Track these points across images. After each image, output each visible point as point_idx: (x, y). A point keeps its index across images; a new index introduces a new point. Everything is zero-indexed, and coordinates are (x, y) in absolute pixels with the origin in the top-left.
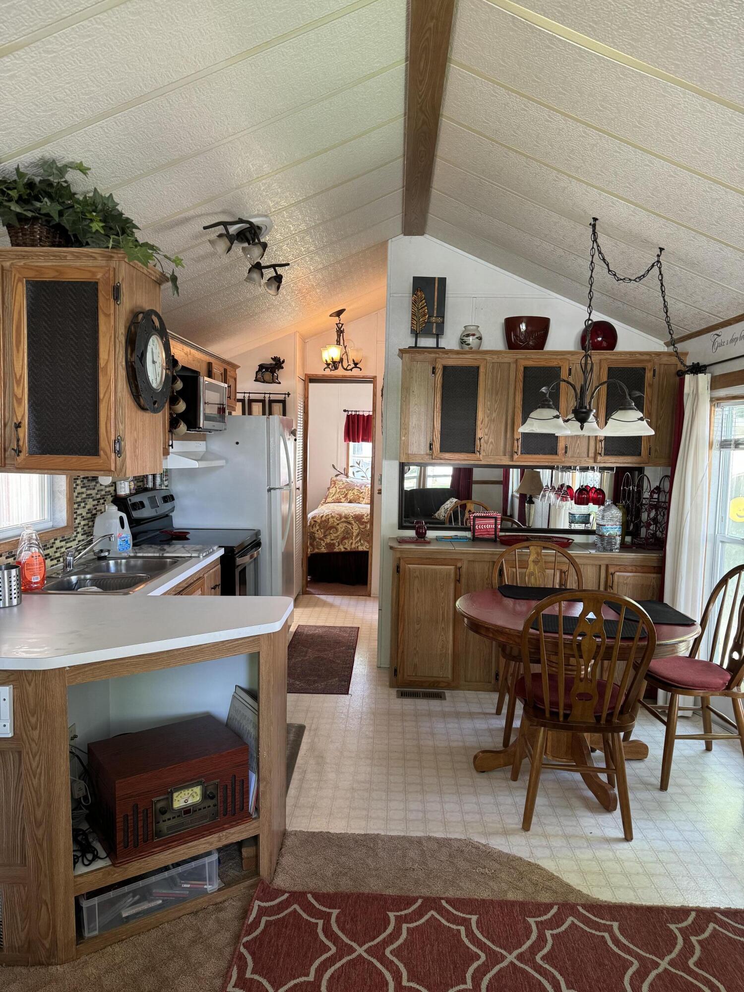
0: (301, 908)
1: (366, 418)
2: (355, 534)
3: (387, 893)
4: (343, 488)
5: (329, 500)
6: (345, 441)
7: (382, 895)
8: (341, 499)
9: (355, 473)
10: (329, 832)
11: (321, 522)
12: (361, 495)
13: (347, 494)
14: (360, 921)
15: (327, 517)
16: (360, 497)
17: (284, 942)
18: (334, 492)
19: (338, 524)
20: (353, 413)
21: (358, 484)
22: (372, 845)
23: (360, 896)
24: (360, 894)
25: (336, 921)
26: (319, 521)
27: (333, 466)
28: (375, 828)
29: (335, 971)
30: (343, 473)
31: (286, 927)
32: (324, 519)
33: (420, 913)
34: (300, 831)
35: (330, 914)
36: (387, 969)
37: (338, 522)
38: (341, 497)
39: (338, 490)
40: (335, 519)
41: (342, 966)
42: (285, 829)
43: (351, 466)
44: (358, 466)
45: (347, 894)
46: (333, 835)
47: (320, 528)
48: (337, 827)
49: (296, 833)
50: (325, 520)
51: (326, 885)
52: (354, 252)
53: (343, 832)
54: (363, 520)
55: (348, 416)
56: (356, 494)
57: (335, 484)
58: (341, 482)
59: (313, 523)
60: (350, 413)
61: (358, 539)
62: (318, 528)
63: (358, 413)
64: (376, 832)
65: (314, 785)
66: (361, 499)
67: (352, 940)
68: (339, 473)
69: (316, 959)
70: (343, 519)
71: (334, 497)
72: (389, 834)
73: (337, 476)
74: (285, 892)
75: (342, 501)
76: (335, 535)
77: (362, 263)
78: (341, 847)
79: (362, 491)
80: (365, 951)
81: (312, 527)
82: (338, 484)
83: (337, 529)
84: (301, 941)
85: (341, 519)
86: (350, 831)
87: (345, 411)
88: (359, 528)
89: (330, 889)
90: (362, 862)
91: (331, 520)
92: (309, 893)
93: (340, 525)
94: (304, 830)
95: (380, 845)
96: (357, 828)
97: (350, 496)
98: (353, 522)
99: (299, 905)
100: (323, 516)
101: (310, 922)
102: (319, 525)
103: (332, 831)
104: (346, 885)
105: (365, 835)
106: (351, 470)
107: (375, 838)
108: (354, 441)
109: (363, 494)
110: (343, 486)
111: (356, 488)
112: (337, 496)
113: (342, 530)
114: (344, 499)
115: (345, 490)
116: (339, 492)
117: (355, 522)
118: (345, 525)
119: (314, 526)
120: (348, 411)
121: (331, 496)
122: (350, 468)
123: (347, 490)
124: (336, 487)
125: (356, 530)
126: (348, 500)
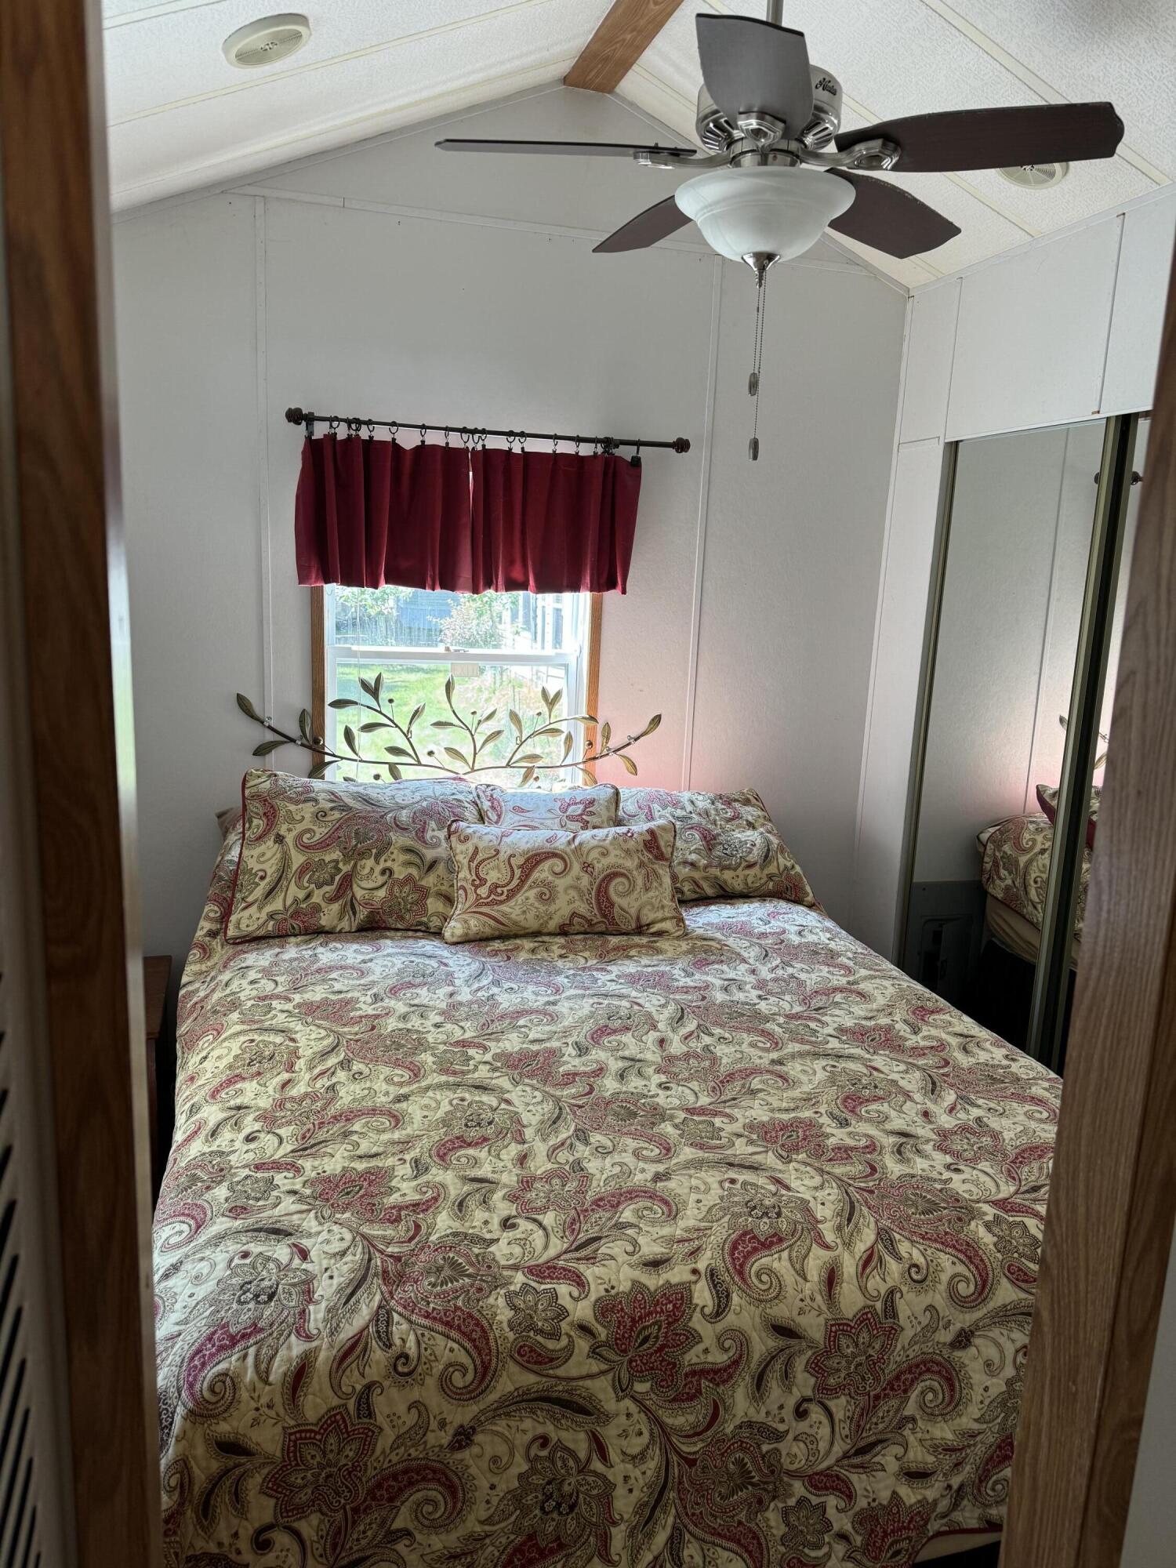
1: (408, 463)
4: (324, 845)
5: (246, 919)
6: (303, 578)
8: (317, 909)
9: (361, 739)
12: (430, 881)
13: (348, 881)
16: (424, 893)
18: (271, 868)
20: (342, 432)
21: (404, 816)
27: (243, 703)
30: (293, 730)
38: (316, 898)
39: (298, 859)
43: (339, 704)
44: (368, 699)
55: (314, 450)
56: (400, 873)
57: (271, 816)
58: (308, 809)
60: (320, 430)
63: (364, 433)
66: (434, 905)
68: (270, 737)
71: (277, 905)
73: (262, 751)
75: (325, 921)
79: (430, 854)
82: (290, 819)
87: (295, 416)
97: (369, 887)
106: (335, 722)
108: (350, 580)
109: (441, 869)
110: (321, 832)
111: (399, 839)
112: (294, 892)
113: (508, 1481)
114: (336, 907)
115: (336, 855)
116: (303, 870)
117: (622, 1390)
118: (530, 1426)
119: (223, 1501)
120: (310, 419)
121: (259, 892)
122: (328, 710)
123: (347, 857)
124: (280, 839)
125: (639, 1458)
126: (362, 913)
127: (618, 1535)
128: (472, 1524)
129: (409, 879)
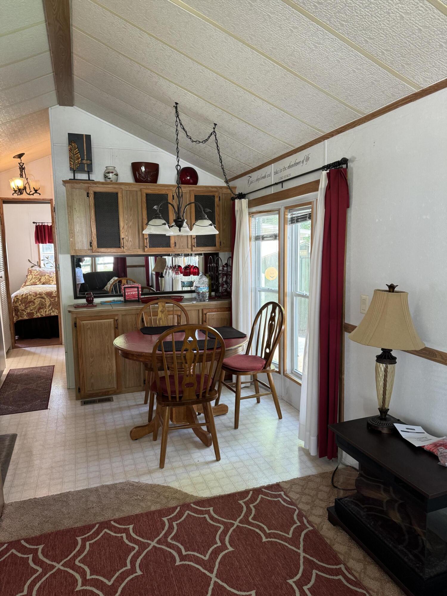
0: (17, 551)
1: (49, 228)
2: (47, 305)
3: (76, 526)
5: (27, 284)
6: (36, 243)
7: (73, 528)
8: (36, 282)
9: (45, 265)
10: (35, 498)
11: (22, 299)
13: (40, 279)
14: (58, 548)
15: (26, 295)
16: (50, 280)
17: (5, 575)
18: (31, 278)
20: (40, 224)
21: (48, 272)
22: (65, 499)
23: (57, 533)
24: (58, 531)
25: (42, 553)
26: (20, 298)
27: (29, 260)
28: (68, 488)
29: (42, 583)
30: (37, 265)
31: (6, 565)
32: (24, 296)
33: (97, 533)
34: (15, 502)
35: (37, 550)
36: (77, 572)
37: (35, 298)
40: (32, 296)
41: (47, 579)
42: (4, 503)
44: (47, 260)
45: (48, 533)
46: (38, 499)
47: (22, 303)
48: (42, 493)
49: (11, 504)
50: (25, 298)
51: (34, 532)
52: (24, 114)
53: (45, 495)
54: (53, 295)
55: (37, 226)
56: (47, 278)
57: (31, 272)
58: (36, 271)
59: (16, 300)
60: (38, 224)
61: (50, 308)
62: (20, 303)
63: (43, 224)
64: (68, 491)
65: (25, 470)
66: (51, 282)
67: (52, 561)
68: (33, 265)
69: (28, 580)
70: (38, 296)
71: (31, 282)
72: (76, 490)
73: (32, 267)
74: (5, 543)
75: (37, 284)
76: (33, 307)
77: (31, 122)
78: (44, 505)
79: (51, 276)
80: (62, 565)
81: (16, 303)
82: (33, 272)
83: (34, 303)
84: (17, 571)
85: (36, 295)
86: (50, 494)
87: (34, 223)
88: (50, 300)
89: (37, 533)
90: (59, 511)
91: (29, 297)
92: (22, 540)
93: (36, 300)
94: (17, 501)
95: (71, 498)
96: (55, 491)
97: (43, 280)
98: (45, 297)
99: (15, 549)
100: (23, 295)
101: (23, 558)
102: (21, 301)
103: (37, 497)
104: (48, 528)
105: (61, 494)
106: (42, 263)
107: (66, 495)
108: (42, 243)
109: (52, 278)
110: (37, 274)
111: (47, 274)
112: (33, 280)
113: (38, 303)
114: (39, 282)
115: (39, 276)
116: (35, 278)
117: (47, 297)
118: (40, 299)
119: (17, 302)
120: (36, 223)
121: (29, 281)
122: (41, 261)
123: (40, 276)
124: (32, 275)
125: (48, 302)
126: (42, 283)
127: (47, 307)
128: (35, 306)
129: (48, 279)
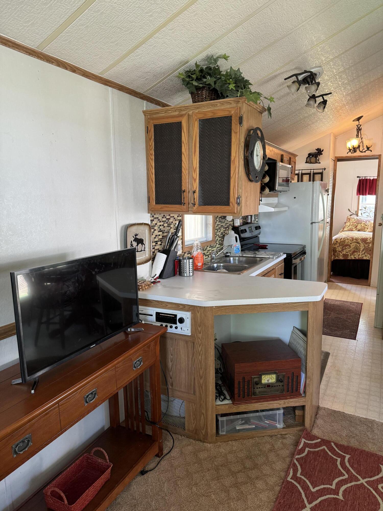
0: (328, 449)
1: (371, 181)
2: (361, 249)
3: (380, 454)
4: (354, 223)
5: (345, 229)
6: (357, 195)
7: (377, 454)
8: (353, 229)
9: (363, 214)
10: (344, 412)
11: (341, 242)
12: (366, 227)
13: (357, 226)
14: (363, 465)
15: (344, 239)
16: (365, 228)
17: (318, 464)
18: (349, 225)
19: (351, 243)
20: (363, 178)
21: (364, 220)
22: (370, 425)
23: (362, 452)
24: (363, 450)
25: (348, 461)
26: (339, 241)
27: (349, 210)
28: (372, 416)
29: (347, 488)
30: (355, 213)
31: (319, 457)
32: (342, 240)
34: (327, 408)
35: (344, 457)
36: (380, 496)
38: (353, 228)
39: (351, 224)
40: (349, 241)
41: (352, 486)
42: (319, 405)
43: (360, 210)
44: (365, 209)
45: (355, 448)
46: (346, 414)
47: (340, 245)
48: (349, 411)
49: (324, 409)
51: (342, 440)
52: (372, 80)
53: (353, 414)
54: (367, 241)
55: (360, 180)
56: (363, 226)
57: (349, 220)
58: (354, 219)
59: (335, 242)
60: (361, 178)
61: (364, 252)
62: (338, 245)
63: (366, 178)
64: (373, 419)
65: (335, 385)
67: (358, 474)
69: (336, 478)
71: (349, 228)
72: (380, 421)
73: (351, 215)
74: (319, 438)
76: (349, 250)
77: (377, 86)
78: (351, 422)
79: (366, 224)
80: (366, 482)
81: (335, 245)
82: (351, 220)
83: (350, 246)
84: (328, 466)
85: (353, 240)
86: (357, 415)
87: (358, 177)
88: (365, 246)
89: (345, 444)
90: (364, 433)
91: (347, 241)
92: (332, 442)
93: (352, 244)
94: (329, 408)
95: (375, 427)
96: (361, 414)
97: (359, 227)
98: (361, 242)
99: (327, 447)
101: (333, 457)
103: (346, 412)
104: (354, 443)
105: (366, 419)
106: (360, 212)
107: (372, 422)
108: (363, 195)
109: (368, 226)
110: (354, 221)
111: (363, 222)
112: (351, 227)
113: (354, 247)
114: (355, 229)
115: (356, 224)
118: (355, 244)
121: (347, 227)
124: (350, 222)
125: (363, 247)
126: (358, 229)
127: (361, 251)
